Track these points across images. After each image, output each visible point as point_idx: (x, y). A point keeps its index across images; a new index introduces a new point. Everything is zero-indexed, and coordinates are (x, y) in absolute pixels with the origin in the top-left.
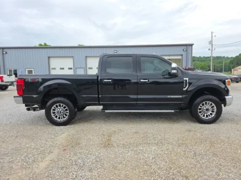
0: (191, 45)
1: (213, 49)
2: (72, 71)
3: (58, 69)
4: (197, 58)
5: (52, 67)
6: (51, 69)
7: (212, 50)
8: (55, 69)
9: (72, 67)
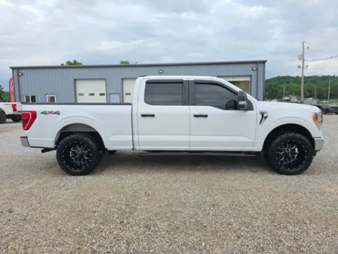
0: (264, 62)
1: (305, 67)
2: (104, 97)
3: (87, 95)
4: (293, 78)
5: (79, 91)
6: (78, 95)
7: (303, 68)
8: (82, 95)
9: (104, 92)
